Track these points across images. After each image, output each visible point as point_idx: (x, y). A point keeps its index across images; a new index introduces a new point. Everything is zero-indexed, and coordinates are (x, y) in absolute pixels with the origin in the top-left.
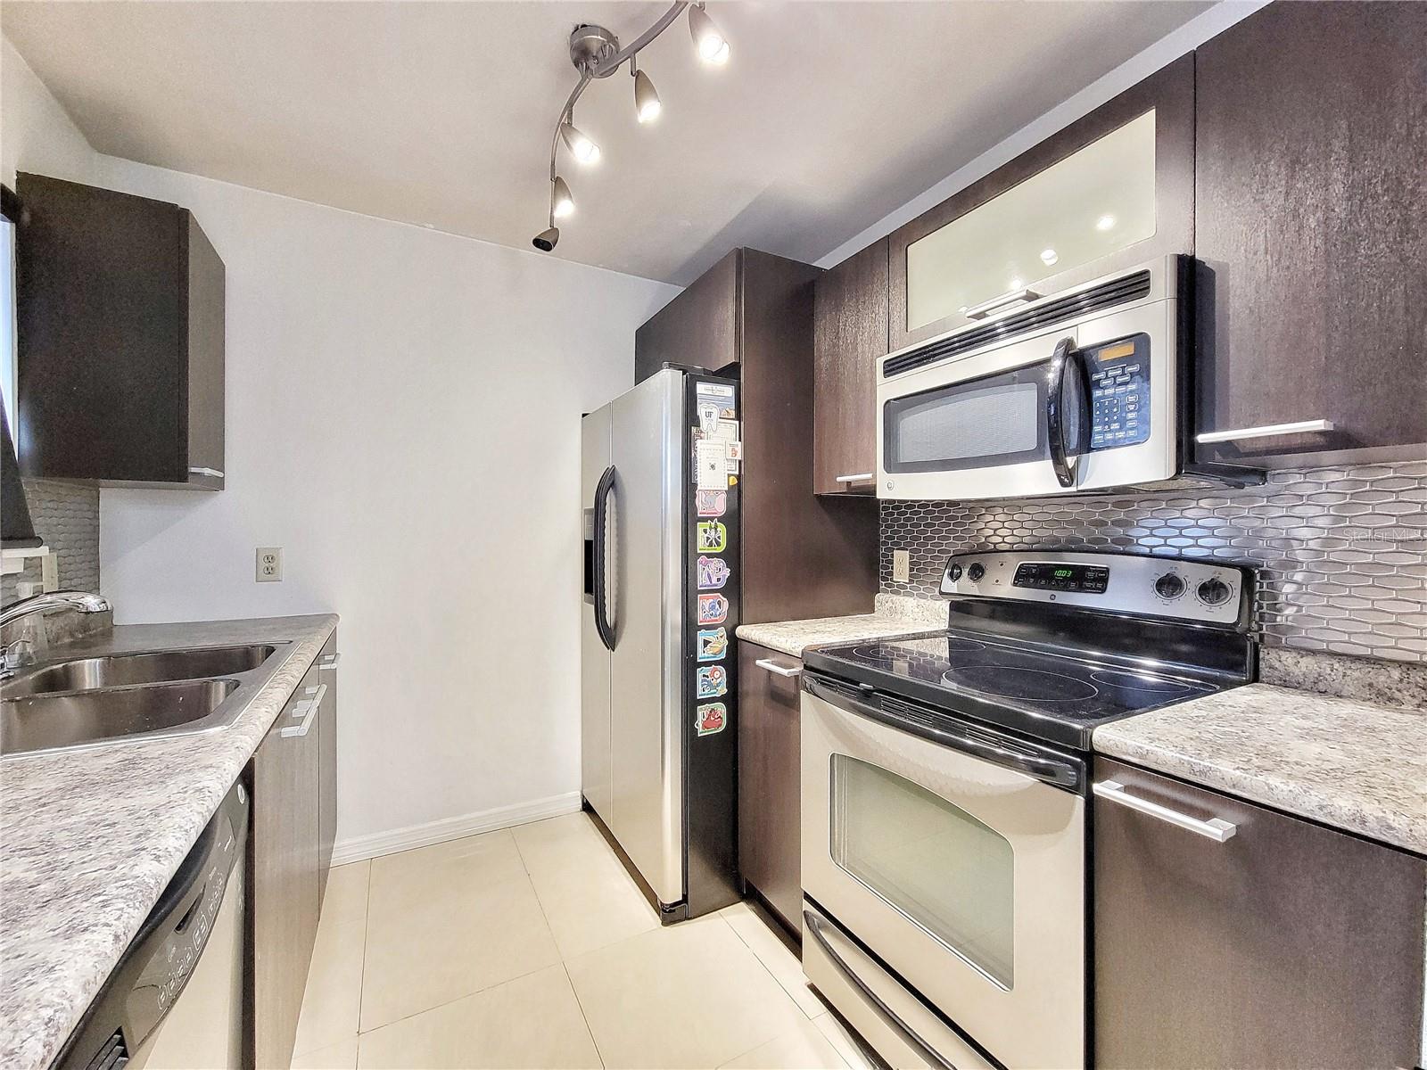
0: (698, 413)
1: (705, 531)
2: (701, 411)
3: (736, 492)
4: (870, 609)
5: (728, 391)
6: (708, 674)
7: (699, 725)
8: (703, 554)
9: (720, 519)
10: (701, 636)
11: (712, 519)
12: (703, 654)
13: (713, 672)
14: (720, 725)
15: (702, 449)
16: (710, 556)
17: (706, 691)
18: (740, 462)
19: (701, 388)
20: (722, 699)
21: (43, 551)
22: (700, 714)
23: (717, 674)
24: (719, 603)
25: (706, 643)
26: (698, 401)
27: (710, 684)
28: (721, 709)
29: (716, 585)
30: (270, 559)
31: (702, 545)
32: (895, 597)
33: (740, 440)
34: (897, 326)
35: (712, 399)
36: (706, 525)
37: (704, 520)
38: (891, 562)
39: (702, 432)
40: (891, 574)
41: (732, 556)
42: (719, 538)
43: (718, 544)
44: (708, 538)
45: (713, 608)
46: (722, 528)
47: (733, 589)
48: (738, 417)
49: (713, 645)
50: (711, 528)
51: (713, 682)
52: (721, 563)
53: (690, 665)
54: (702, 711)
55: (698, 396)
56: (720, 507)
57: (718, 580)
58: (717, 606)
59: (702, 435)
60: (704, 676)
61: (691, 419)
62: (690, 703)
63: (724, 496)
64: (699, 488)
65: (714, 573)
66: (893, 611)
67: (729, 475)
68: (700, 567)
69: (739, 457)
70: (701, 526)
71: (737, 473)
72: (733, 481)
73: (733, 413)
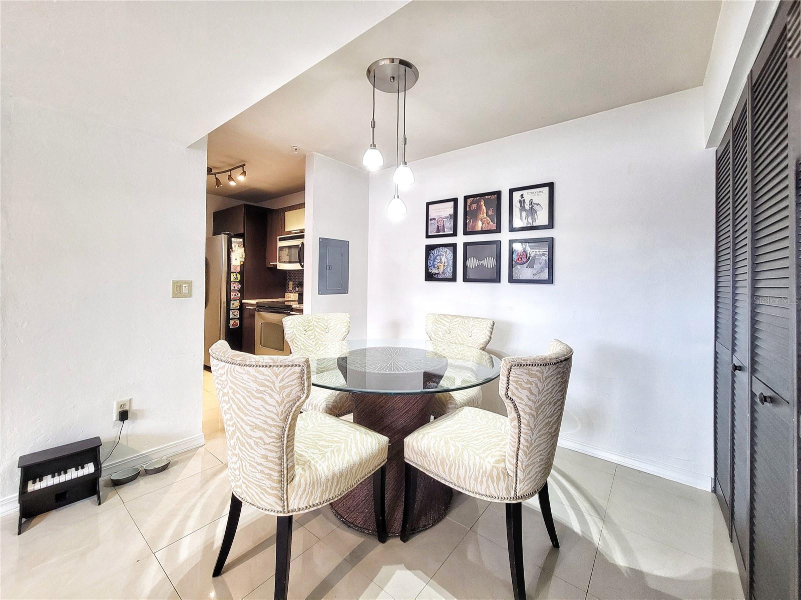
1: (233, 276)
2: (233, 245)
3: (242, 266)
4: (284, 296)
5: (241, 240)
6: (234, 312)
7: (231, 325)
8: (233, 281)
9: (238, 273)
10: (232, 302)
11: (235, 273)
12: (232, 307)
14: (237, 325)
15: (234, 256)
16: (235, 282)
17: (233, 316)
19: (233, 239)
20: (238, 319)
22: (231, 322)
23: (236, 312)
24: (237, 294)
25: (233, 304)
26: (232, 243)
28: (238, 321)
31: (232, 279)
32: (289, 294)
33: (244, 253)
35: (237, 242)
37: (233, 273)
38: (289, 284)
40: (289, 288)
41: (241, 282)
42: (238, 277)
43: (237, 279)
45: (235, 295)
46: (239, 275)
47: (241, 291)
48: (244, 247)
49: (235, 304)
50: (235, 275)
51: (235, 314)
52: (238, 284)
53: (228, 309)
54: (232, 322)
55: (232, 241)
56: (238, 270)
57: (237, 288)
59: (233, 251)
60: (232, 312)
61: (230, 247)
62: (228, 319)
63: (239, 267)
64: (232, 264)
65: (236, 286)
66: (288, 297)
68: (232, 285)
69: (244, 257)
71: (243, 261)
72: (242, 263)
73: (242, 246)
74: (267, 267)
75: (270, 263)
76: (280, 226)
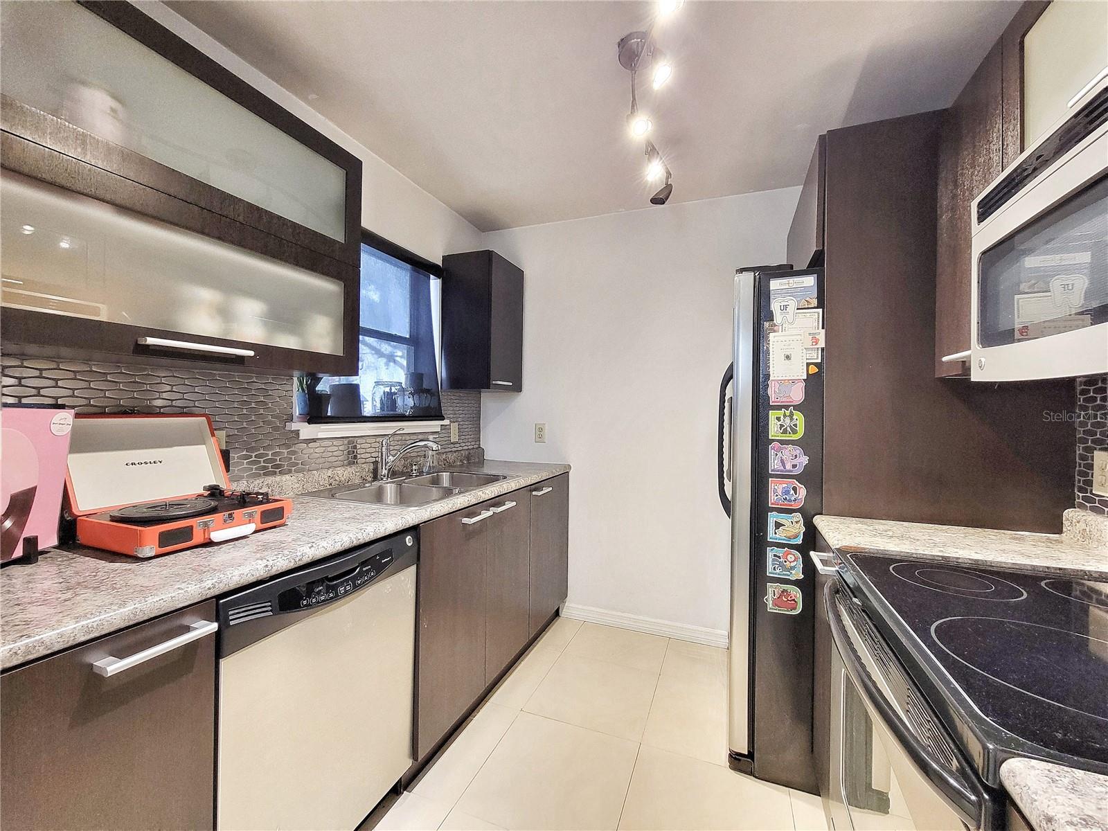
0: (772, 308)
1: (778, 419)
2: (775, 306)
3: (814, 383)
5: (810, 281)
6: (781, 555)
7: (769, 601)
8: (774, 440)
9: (796, 408)
10: (772, 518)
11: (787, 407)
12: (774, 535)
13: (787, 554)
14: (795, 609)
15: (776, 343)
16: (782, 442)
17: (778, 571)
18: (823, 349)
19: (775, 284)
20: (796, 583)
21: (446, 422)
22: (770, 591)
23: (791, 558)
24: (795, 489)
25: (778, 525)
26: (772, 297)
27: (781, 565)
28: (797, 593)
29: (791, 471)
30: (541, 430)
31: (774, 431)
32: (1091, 517)
33: (823, 328)
34: (1012, 148)
35: (791, 294)
36: (780, 413)
37: (779, 408)
38: (1091, 467)
39: (775, 325)
40: (1090, 483)
41: (810, 443)
42: (796, 425)
43: (794, 432)
44: (782, 426)
45: (787, 492)
46: (799, 418)
47: (812, 478)
48: (821, 305)
49: (788, 529)
50: (785, 416)
51: (786, 564)
52: (798, 451)
53: (758, 542)
54: (772, 591)
55: (772, 293)
56: (798, 395)
57: (794, 466)
58: (792, 492)
59: (776, 328)
60: (775, 556)
61: (762, 314)
62: (757, 579)
63: (803, 384)
64: (772, 376)
65: (789, 459)
66: (1085, 538)
67: (808, 365)
68: (772, 453)
69: (822, 344)
70: (772, 415)
71: (819, 361)
72: (813, 370)
73: (815, 302)
74: (943, 380)
75: (945, 359)
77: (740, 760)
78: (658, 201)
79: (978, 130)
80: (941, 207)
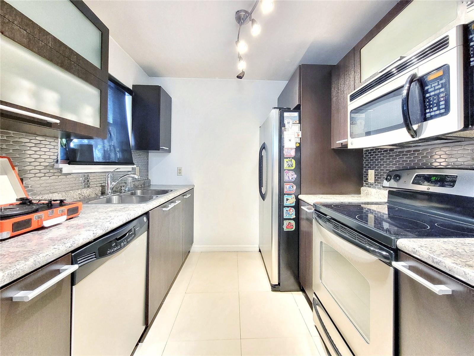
0: (285, 123)
1: (287, 162)
2: (286, 122)
3: (298, 149)
4: (359, 192)
5: (296, 114)
6: (288, 210)
7: (285, 227)
8: (286, 170)
9: (293, 158)
10: (286, 197)
11: (290, 158)
12: (286, 203)
13: (290, 210)
14: (293, 228)
15: (286, 135)
16: (288, 170)
17: (287, 216)
18: (300, 138)
19: (286, 114)
20: (293, 219)
21: (135, 166)
22: (285, 223)
23: (291, 211)
24: (292, 186)
25: (287, 200)
26: (285, 119)
27: (288, 214)
28: (293, 222)
29: (291, 180)
30: (180, 170)
31: (286, 166)
32: (369, 189)
33: (301, 131)
34: (357, 80)
35: (291, 118)
36: (287, 160)
37: (287, 158)
38: (367, 174)
39: (286, 129)
40: (367, 179)
41: (298, 171)
42: (292, 164)
43: (292, 166)
44: (288, 164)
45: (290, 188)
46: (293, 161)
47: (297, 182)
48: (300, 123)
49: (290, 201)
50: (289, 161)
51: (289, 213)
52: (293, 173)
53: (281, 206)
54: (286, 223)
55: (285, 117)
56: (293, 153)
57: (292, 178)
58: (292, 187)
59: (286, 130)
60: (286, 210)
61: (282, 124)
62: (281, 219)
63: (295, 150)
64: (285, 147)
65: (290, 176)
66: (367, 194)
67: (296, 143)
68: (285, 174)
69: (300, 136)
70: (285, 160)
71: (299, 142)
72: (298, 145)
73: (298, 122)
74: (333, 149)
75: (337, 142)
76: (352, 83)
77: (275, 287)
78: (239, 77)
79: (346, 73)
80: (333, 95)
